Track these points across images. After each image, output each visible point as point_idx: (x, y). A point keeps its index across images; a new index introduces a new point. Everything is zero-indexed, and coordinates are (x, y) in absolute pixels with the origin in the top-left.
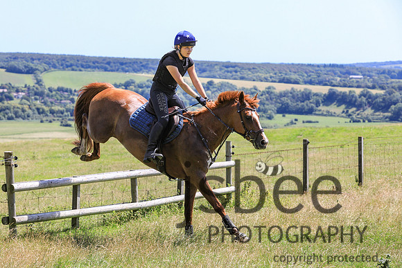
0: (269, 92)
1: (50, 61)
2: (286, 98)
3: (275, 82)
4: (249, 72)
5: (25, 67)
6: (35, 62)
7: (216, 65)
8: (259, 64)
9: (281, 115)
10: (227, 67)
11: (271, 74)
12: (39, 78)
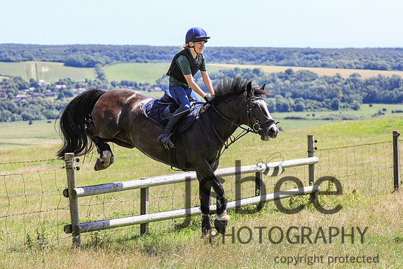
0: (354, 79)
1: (113, 53)
2: (372, 86)
3: (360, 68)
4: (331, 59)
5: (85, 59)
6: (95, 54)
7: (295, 51)
8: (341, 49)
9: (368, 105)
10: (307, 54)
11: (356, 60)
12: (100, 72)
